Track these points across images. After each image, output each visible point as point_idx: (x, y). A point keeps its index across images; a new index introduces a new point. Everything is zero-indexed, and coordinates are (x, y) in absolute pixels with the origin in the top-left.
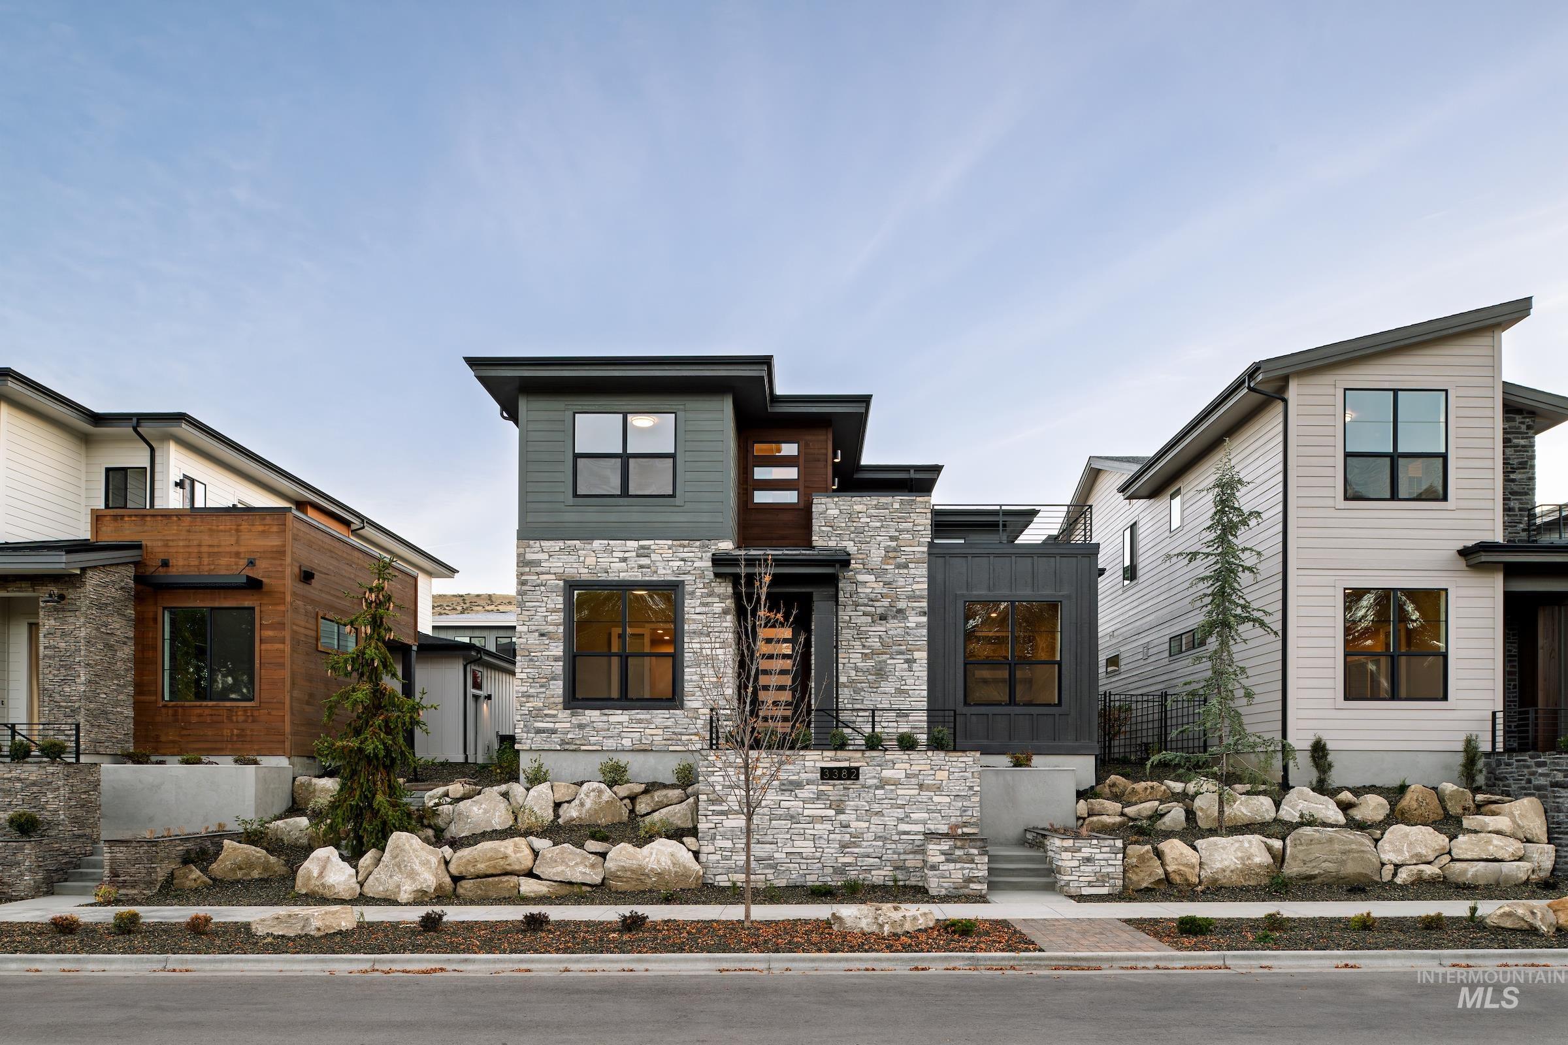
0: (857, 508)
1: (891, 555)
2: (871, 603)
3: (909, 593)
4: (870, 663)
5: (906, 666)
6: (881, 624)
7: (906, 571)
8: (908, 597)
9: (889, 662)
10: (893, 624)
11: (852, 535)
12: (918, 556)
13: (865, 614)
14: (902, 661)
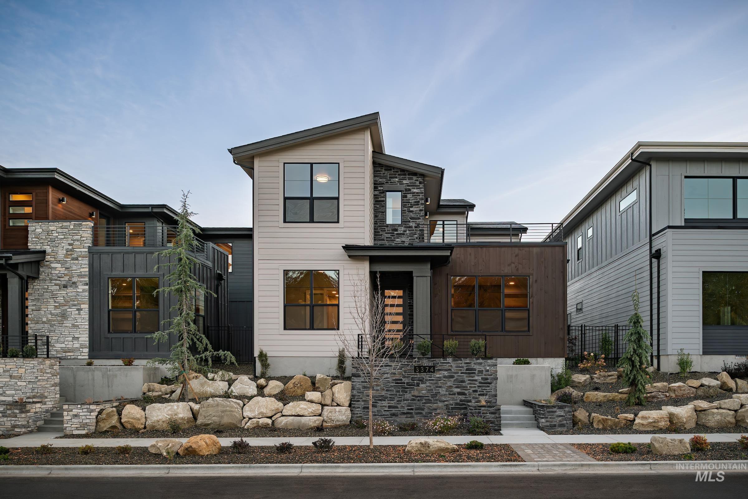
0: (51, 228)
1: (69, 253)
2: (58, 279)
3: (79, 273)
4: (58, 311)
5: (77, 312)
6: (64, 290)
7: (77, 262)
8: (78, 276)
9: (68, 310)
10: (70, 290)
11: (49, 243)
12: (83, 253)
13: (56, 285)
14: (75, 310)
